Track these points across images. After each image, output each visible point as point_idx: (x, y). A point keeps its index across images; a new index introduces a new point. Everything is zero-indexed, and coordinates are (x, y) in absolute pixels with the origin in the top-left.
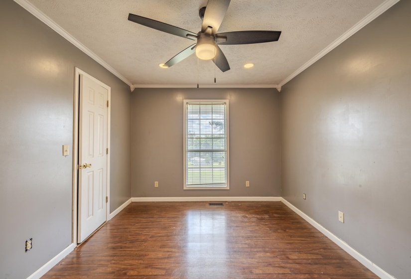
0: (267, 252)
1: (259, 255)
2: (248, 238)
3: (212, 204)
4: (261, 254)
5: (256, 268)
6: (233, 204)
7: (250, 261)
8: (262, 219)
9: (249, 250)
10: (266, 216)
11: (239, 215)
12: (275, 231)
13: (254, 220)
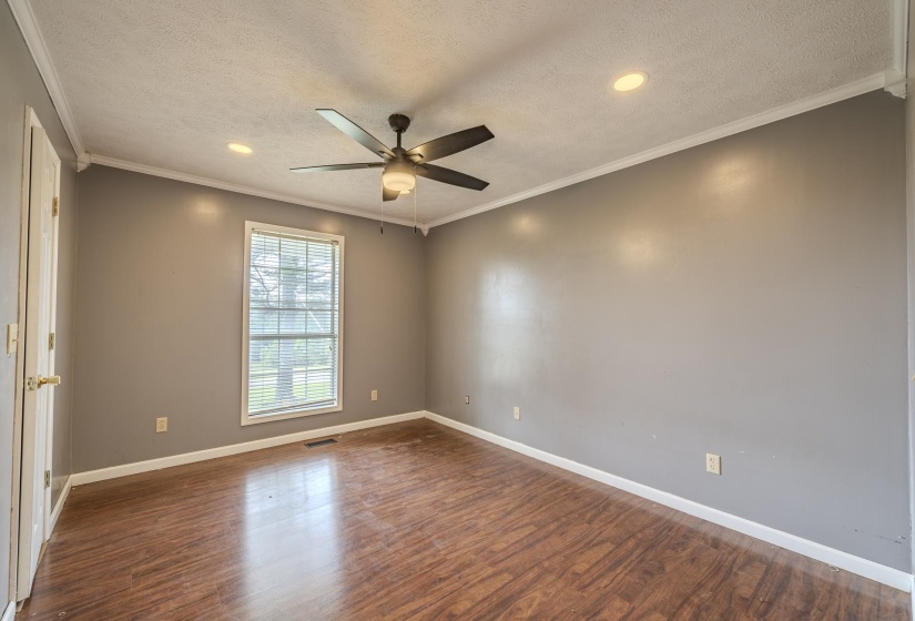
0: (447, 479)
1: (439, 485)
2: (413, 471)
3: (311, 444)
4: (443, 483)
5: (447, 497)
6: (353, 436)
7: (434, 494)
8: (415, 446)
9: (424, 484)
10: (418, 441)
11: (375, 449)
12: (442, 454)
13: (405, 449)
